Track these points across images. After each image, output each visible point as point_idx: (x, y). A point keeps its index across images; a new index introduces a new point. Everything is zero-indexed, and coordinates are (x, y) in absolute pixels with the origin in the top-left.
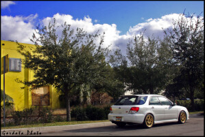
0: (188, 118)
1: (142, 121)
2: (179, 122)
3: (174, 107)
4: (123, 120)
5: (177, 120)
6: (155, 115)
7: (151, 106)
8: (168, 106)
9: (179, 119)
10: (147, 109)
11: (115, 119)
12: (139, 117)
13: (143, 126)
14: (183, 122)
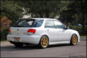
0: (79, 41)
1: (37, 42)
2: (71, 44)
3: (67, 30)
4: (20, 41)
5: (69, 42)
6: (49, 37)
7: (47, 29)
8: (62, 30)
9: (71, 41)
10: (43, 31)
11: (13, 40)
12: (35, 38)
13: (38, 46)
14: (75, 44)
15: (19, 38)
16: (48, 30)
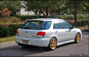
1: (47, 45)
6: (58, 38)
7: (55, 30)
14: (78, 42)
15: (28, 41)
16: (57, 32)
